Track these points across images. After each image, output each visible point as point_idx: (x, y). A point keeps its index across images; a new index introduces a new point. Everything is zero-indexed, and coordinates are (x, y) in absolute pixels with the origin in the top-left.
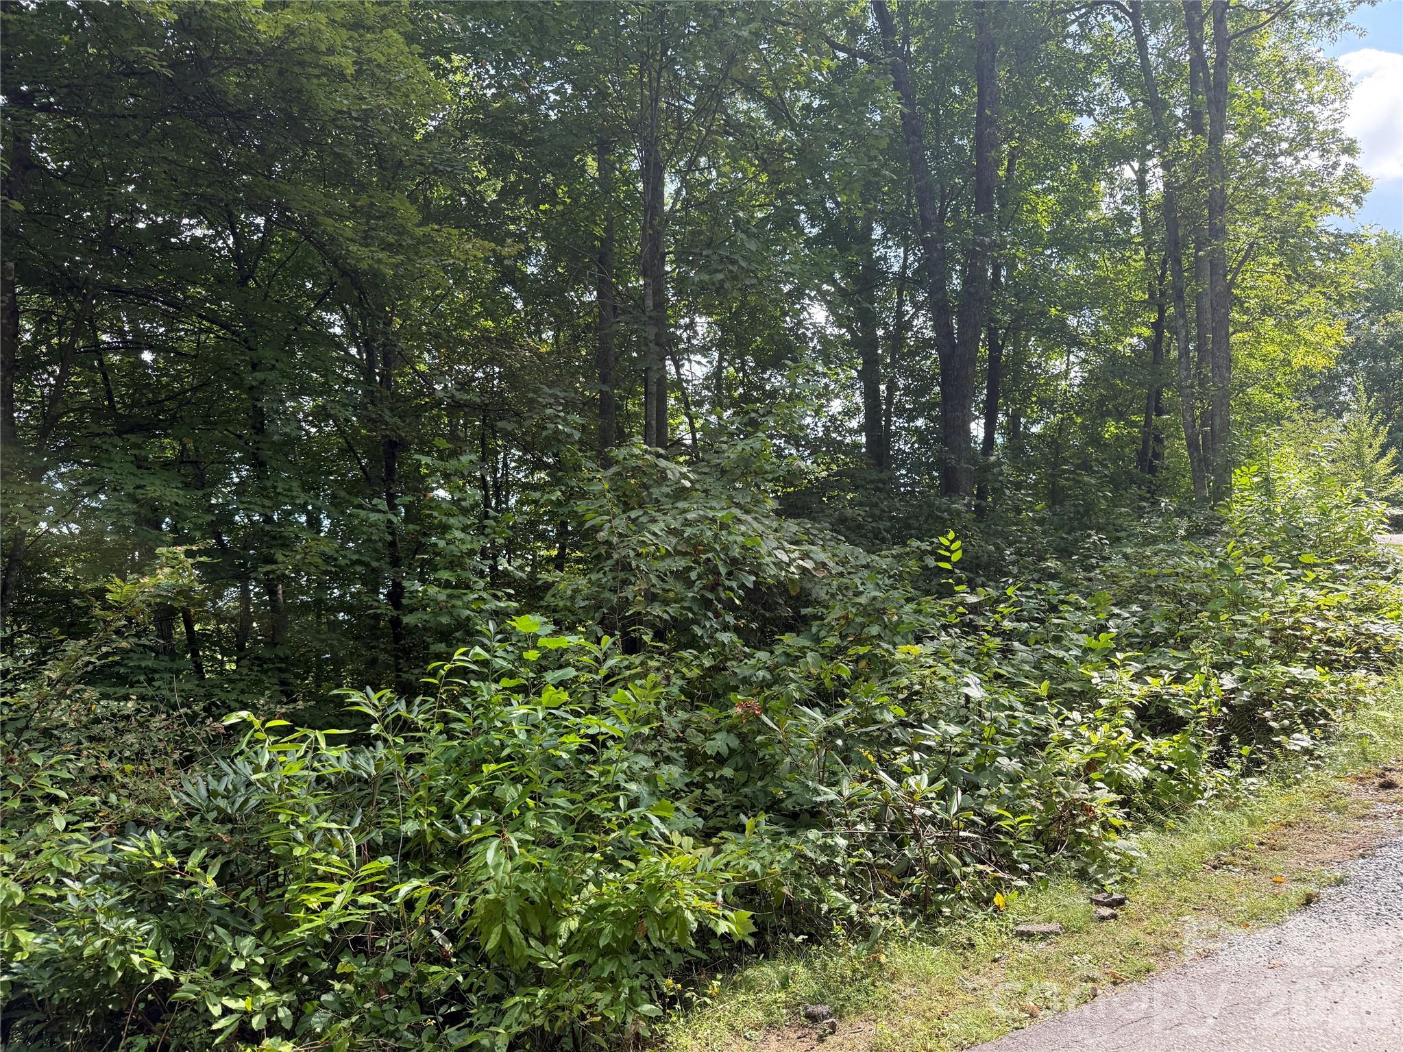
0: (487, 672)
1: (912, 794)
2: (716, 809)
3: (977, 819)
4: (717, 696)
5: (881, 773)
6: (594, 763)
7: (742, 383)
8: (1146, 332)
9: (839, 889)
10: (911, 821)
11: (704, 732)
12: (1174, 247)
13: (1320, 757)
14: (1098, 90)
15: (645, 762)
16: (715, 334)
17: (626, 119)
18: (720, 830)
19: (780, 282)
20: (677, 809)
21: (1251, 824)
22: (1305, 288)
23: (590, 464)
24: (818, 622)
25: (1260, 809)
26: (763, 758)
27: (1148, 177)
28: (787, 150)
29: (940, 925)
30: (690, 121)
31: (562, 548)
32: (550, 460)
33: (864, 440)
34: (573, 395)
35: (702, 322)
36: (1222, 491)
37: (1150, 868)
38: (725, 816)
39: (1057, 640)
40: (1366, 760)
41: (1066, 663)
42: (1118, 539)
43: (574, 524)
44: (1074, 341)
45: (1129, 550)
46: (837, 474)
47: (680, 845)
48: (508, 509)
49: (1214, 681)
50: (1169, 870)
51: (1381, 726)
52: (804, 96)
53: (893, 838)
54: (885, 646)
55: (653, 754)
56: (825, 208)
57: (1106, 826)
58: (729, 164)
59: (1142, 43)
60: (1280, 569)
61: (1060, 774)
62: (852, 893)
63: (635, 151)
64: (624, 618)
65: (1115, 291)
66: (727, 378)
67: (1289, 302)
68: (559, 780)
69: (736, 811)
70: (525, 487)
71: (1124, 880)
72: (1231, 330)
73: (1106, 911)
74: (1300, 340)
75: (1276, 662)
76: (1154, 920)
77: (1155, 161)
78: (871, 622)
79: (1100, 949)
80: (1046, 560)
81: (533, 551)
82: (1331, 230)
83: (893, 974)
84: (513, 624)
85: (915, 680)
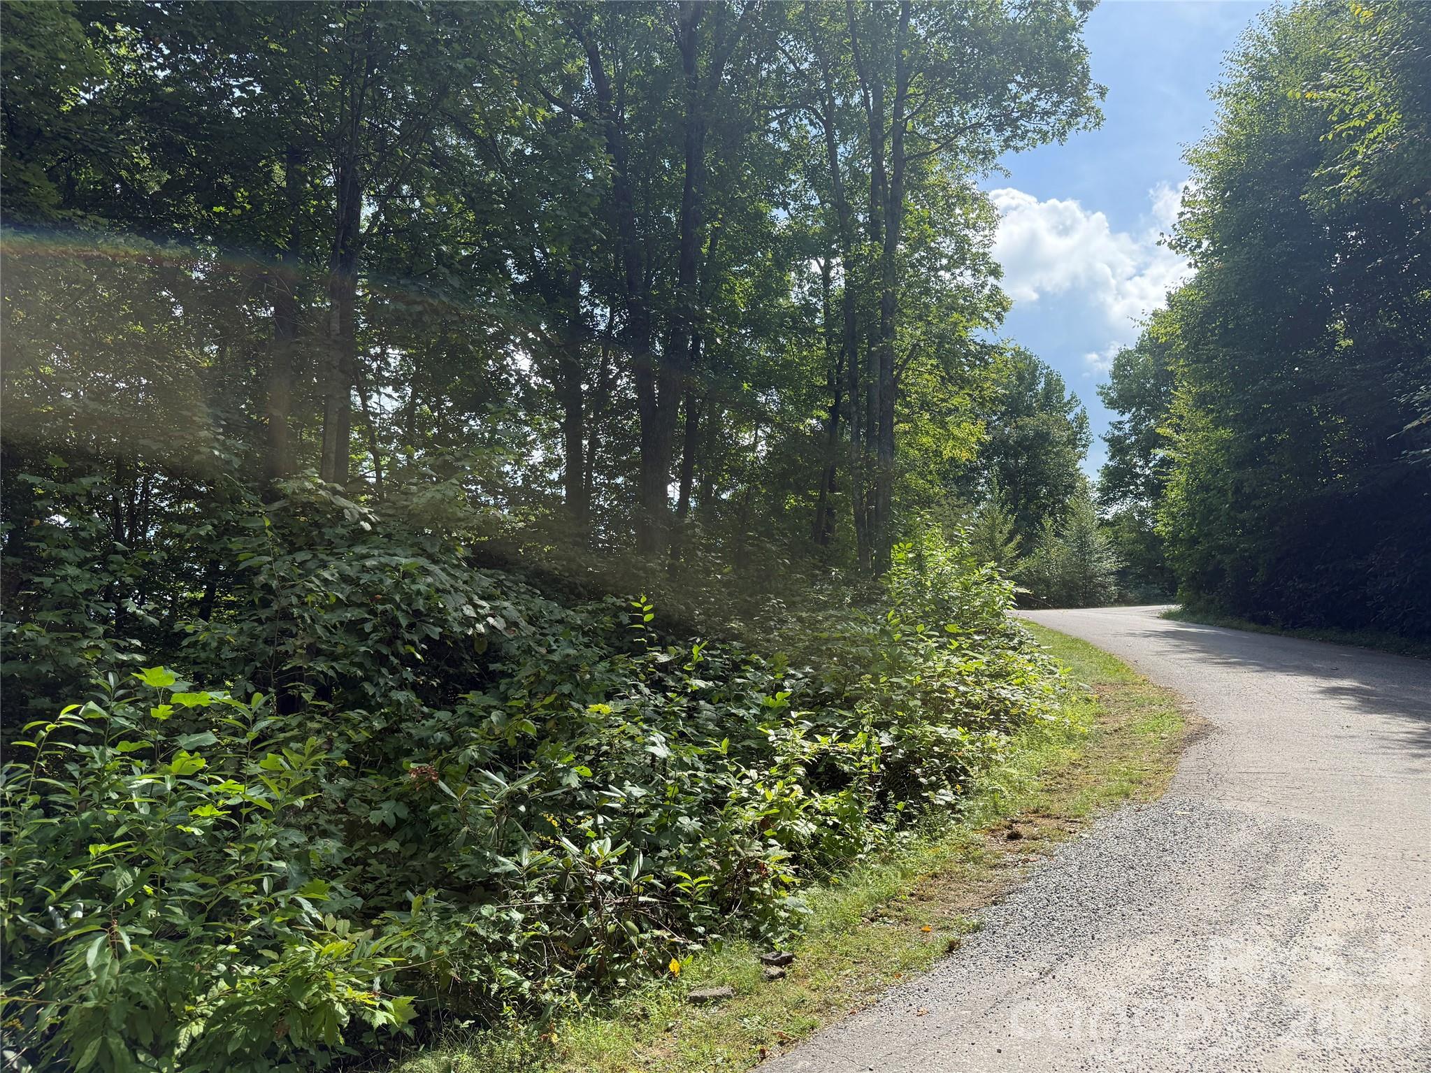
0: (102, 733)
1: (593, 860)
2: (378, 887)
3: (656, 882)
4: (387, 761)
5: (565, 839)
6: (233, 839)
7: (437, 424)
8: (824, 415)
9: (511, 967)
10: (590, 889)
11: (369, 802)
12: (850, 340)
13: (960, 811)
14: (794, 187)
15: (297, 837)
16: (410, 368)
17: (322, 132)
18: (382, 910)
19: (483, 324)
20: (333, 889)
21: (904, 876)
22: (956, 389)
23: (250, 497)
24: (508, 680)
25: (910, 862)
26: (436, 829)
27: (832, 274)
28: (495, 192)
29: (614, 997)
30: (393, 147)
31: (211, 591)
32: (203, 489)
33: (564, 493)
34: (236, 417)
35: (394, 356)
36: (883, 564)
37: (815, 923)
38: (388, 894)
39: (739, 699)
40: (997, 813)
41: (746, 722)
42: (794, 603)
43: (227, 564)
44: (761, 417)
45: (804, 615)
46: (535, 525)
47: (334, 930)
48: (145, 542)
49: (875, 739)
50: (832, 925)
51: (1009, 782)
52: (517, 142)
53: (571, 908)
54: (576, 705)
55: (307, 828)
56: (533, 257)
57: (777, 883)
58: (434, 195)
59: (832, 148)
60: (930, 637)
61: (736, 831)
62: (523, 970)
63: (330, 167)
64: (281, 673)
65: (800, 374)
66: (420, 416)
67: (943, 400)
68: (188, 860)
69: (402, 888)
70: (168, 518)
71: (792, 937)
72: (895, 420)
73: (775, 970)
74: (950, 436)
75: (925, 722)
76: (818, 976)
77: (839, 260)
78: (563, 680)
79: (769, 1009)
80: (731, 621)
81: (174, 592)
82: (978, 340)
83: (564, 1054)
84: (140, 676)
85: (604, 741)
